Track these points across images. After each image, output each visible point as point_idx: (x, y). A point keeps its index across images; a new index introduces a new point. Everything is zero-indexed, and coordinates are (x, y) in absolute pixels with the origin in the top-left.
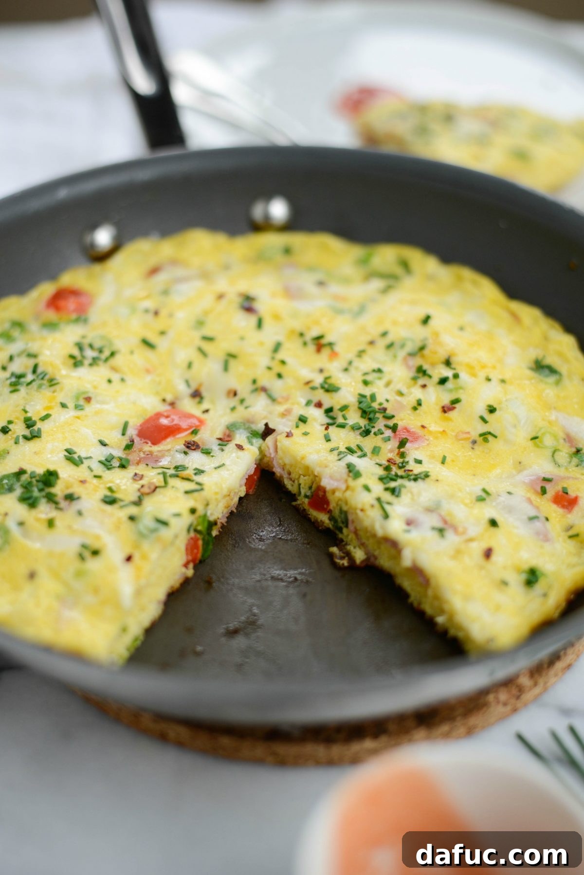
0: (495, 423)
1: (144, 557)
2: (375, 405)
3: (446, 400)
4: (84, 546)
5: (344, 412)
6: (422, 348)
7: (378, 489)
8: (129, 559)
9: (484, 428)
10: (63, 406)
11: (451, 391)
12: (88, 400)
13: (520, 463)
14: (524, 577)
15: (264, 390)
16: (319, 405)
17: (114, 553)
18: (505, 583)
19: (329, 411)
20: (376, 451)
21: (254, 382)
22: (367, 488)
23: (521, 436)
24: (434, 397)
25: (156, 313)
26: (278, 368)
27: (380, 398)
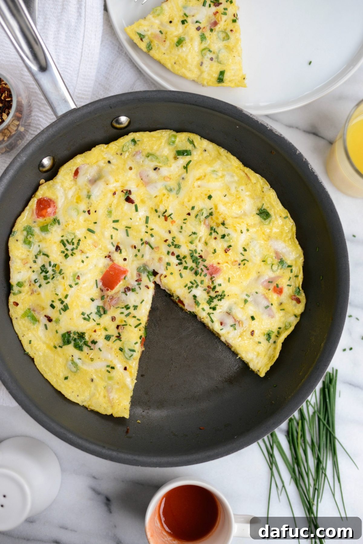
0: (247, 255)
1: (131, 367)
2: (197, 255)
3: (226, 246)
4: (108, 366)
5: (185, 260)
6: (211, 214)
7: (207, 307)
8: (125, 369)
9: (242, 258)
10: (71, 286)
11: (227, 241)
12: (78, 277)
13: (259, 272)
14: (266, 337)
15: (147, 243)
16: (173, 254)
17: (119, 367)
18: (259, 343)
19: (178, 257)
20: (202, 282)
21: (142, 240)
22: (203, 309)
23: (258, 260)
24: (220, 245)
25: (89, 212)
26: (150, 232)
27: (199, 251)
